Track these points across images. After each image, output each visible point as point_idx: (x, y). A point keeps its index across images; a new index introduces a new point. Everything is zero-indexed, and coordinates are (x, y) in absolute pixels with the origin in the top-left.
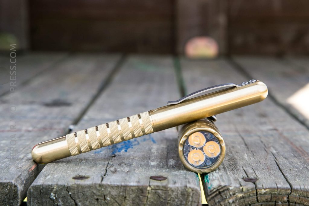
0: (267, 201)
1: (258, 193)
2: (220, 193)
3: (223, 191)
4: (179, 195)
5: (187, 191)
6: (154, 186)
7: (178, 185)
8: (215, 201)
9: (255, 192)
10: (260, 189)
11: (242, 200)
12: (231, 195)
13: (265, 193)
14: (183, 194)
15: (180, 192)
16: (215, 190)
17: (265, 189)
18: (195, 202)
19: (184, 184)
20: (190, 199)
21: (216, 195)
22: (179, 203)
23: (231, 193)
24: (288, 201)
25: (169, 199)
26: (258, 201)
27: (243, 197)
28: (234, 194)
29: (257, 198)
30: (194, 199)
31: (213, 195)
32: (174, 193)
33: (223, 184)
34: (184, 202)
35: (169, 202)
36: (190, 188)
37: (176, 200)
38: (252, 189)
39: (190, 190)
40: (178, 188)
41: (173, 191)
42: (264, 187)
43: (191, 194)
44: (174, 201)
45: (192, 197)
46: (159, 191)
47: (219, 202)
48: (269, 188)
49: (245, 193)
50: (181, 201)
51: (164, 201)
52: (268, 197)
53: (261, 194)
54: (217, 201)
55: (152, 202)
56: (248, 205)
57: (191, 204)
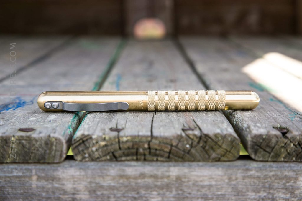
0: (129, 148)
2: (83, 142)
3: (87, 140)
4: (43, 145)
5: (50, 141)
6: (18, 136)
7: (42, 135)
8: (78, 150)
9: (117, 140)
10: (122, 137)
11: (105, 148)
12: (94, 144)
13: (127, 141)
14: (46, 144)
15: (43, 142)
16: (78, 139)
17: (127, 137)
18: (58, 151)
19: (48, 134)
20: (54, 148)
21: (80, 144)
22: (43, 152)
23: (94, 142)
24: (149, 148)
25: (33, 148)
26: (120, 148)
27: (106, 146)
28: (97, 142)
29: (119, 146)
30: (58, 148)
31: (77, 144)
32: (38, 143)
33: (86, 133)
34: (48, 151)
35: (33, 151)
36: (53, 137)
37: (40, 150)
38: (115, 138)
40: (41, 137)
41: (36, 141)
42: (126, 135)
43: (55, 143)
44: (38, 150)
45: (56, 146)
46: (24, 142)
47: (83, 151)
49: (107, 141)
50: (45, 151)
51: (27, 150)
52: (130, 144)
53: (123, 142)
54: (81, 149)
55: (17, 152)
56: (111, 154)
57: (55, 153)
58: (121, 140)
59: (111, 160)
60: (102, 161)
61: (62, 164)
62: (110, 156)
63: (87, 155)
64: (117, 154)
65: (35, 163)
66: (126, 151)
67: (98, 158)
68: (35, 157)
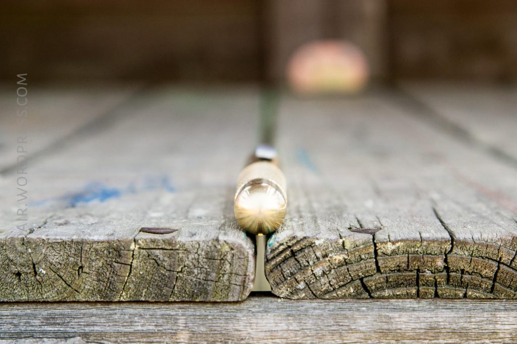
0: (399, 269)
1: (379, 252)
2: (293, 254)
3: (302, 250)
4: (203, 260)
5: (218, 251)
7: (199, 238)
8: (282, 272)
9: (372, 250)
11: (344, 268)
12: (318, 258)
13: (394, 252)
14: (210, 258)
15: (203, 253)
16: (281, 248)
17: (393, 243)
18: (237, 274)
19: (213, 236)
20: (228, 266)
21: (285, 260)
22: (202, 276)
23: (319, 254)
24: (447, 268)
25: (179, 269)
26: (378, 269)
27: (346, 263)
28: (325, 256)
29: (377, 263)
30: (236, 268)
31: (279, 259)
32: (191, 257)
33: (300, 234)
34: (214, 275)
36: (226, 243)
37: (196, 271)
38: (365, 242)
39: (227, 248)
40: (198, 243)
41: (187, 251)
42: (392, 239)
43: (229, 257)
44: (190, 273)
45: (231, 264)
46: (158, 252)
47: (292, 274)
48: (401, 241)
50: (207, 274)
51: (167, 274)
52: (402, 259)
53: (384, 254)
54: (287, 272)
55: (142, 277)
56: (358, 282)
57: (229, 280)
59: (357, 297)
60: (337, 298)
61: (243, 306)
62: (355, 288)
63: (302, 285)
64: (371, 284)
65: (183, 302)
66: (393, 277)
67: (327, 292)
68: (181, 291)
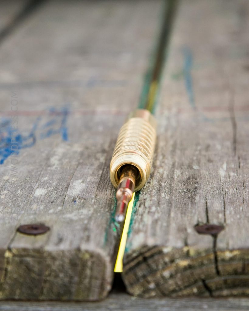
0: (236, 273)
1: (219, 259)
2: (145, 259)
3: (152, 256)
4: (67, 266)
5: (81, 259)
6: (18, 250)
7: (64, 246)
8: (135, 275)
9: (212, 257)
10: (223, 251)
11: (188, 272)
12: (166, 263)
13: (232, 259)
14: (73, 264)
15: (67, 261)
16: (135, 255)
17: (231, 251)
18: (96, 278)
19: (75, 245)
20: (88, 272)
21: (138, 264)
22: (66, 280)
23: (167, 259)
25: (47, 273)
26: (218, 273)
27: (190, 267)
28: (172, 261)
29: (217, 268)
30: (96, 273)
32: (57, 263)
33: (151, 242)
34: (76, 279)
35: (48, 278)
36: (87, 251)
37: (61, 275)
38: (207, 251)
39: (87, 256)
40: (63, 252)
41: (54, 258)
42: (230, 247)
43: (89, 264)
44: (57, 276)
45: (92, 269)
46: (29, 259)
47: (144, 277)
48: (239, 249)
49: (193, 259)
50: (71, 277)
51: (37, 277)
52: (238, 265)
53: (223, 260)
54: (140, 273)
55: (16, 280)
56: (200, 283)
57: (90, 283)
58: (220, 255)
59: (199, 295)
60: (183, 297)
61: (103, 304)
62: (199, 288)
63: (152, 286)
64: (212, 284)
65: (51, 300)
66: (230, 279)
67: (174, 291)
68: (51, 290)
